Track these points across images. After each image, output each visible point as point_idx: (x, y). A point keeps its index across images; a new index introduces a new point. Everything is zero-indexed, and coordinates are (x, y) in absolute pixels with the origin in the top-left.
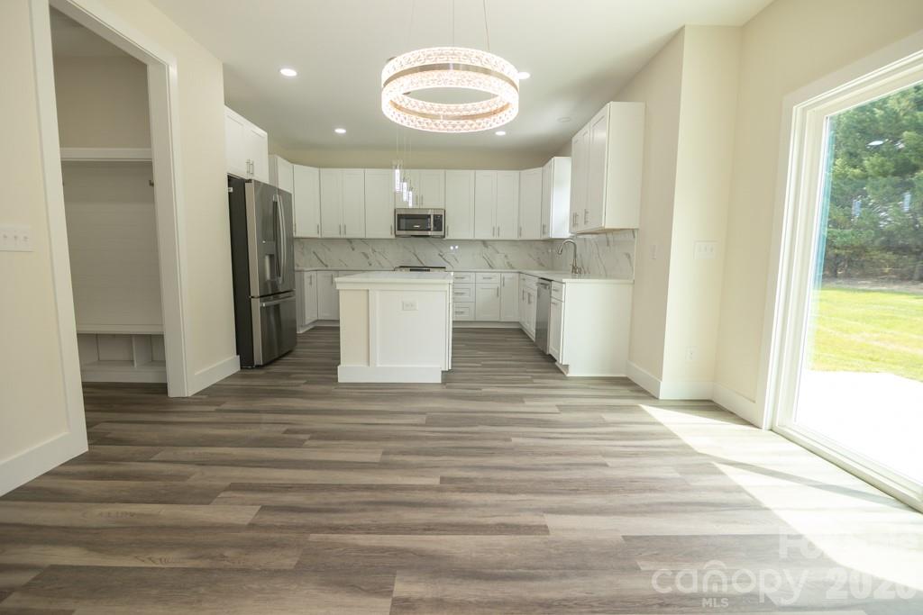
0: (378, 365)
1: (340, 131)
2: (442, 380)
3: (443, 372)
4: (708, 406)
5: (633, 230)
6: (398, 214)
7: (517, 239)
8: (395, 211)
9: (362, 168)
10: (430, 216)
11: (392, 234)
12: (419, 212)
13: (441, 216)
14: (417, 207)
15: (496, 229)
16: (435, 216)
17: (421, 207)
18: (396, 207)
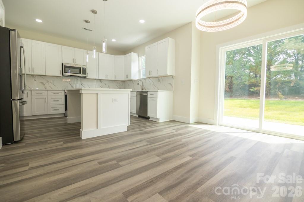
0: (102, 128)
1: (39, 21)
2: (128, 129)
3: (127, 126)
4: (198, 123)
5: (172, 76)
6: (64, 66)
7: (114, 80)
8: (62, 64)
9: (44, 42)
10: (81, 68)
11: (61, 74)
12: (75, 66)
13: (85, 68)
14: (74, 63)
15: (107, 76)
16: (83, 68)
17: (75, 64)
18: (63, 62)
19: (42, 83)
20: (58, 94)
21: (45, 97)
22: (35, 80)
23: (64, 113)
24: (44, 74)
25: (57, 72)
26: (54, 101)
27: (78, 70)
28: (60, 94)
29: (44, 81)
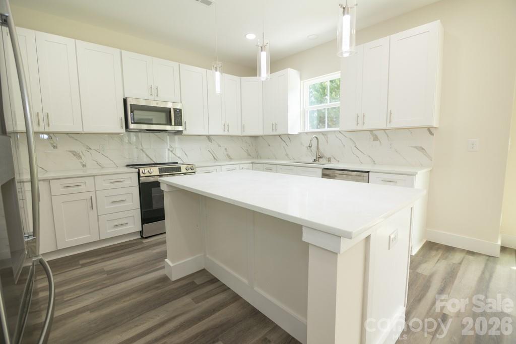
5: (429, 129)
6: (131, 105)
7: (240, 134)
8: (125, 101)
9: (74, 40)
10: (170, 109)
11: (122, 127)
12: (157, 104)
13: (180, 110)
14: (152, 98)
15: (226, 125)
16: (175, 110)
17: (157, 98)
18: (126, 96)
19: (75, 154)
20: (121, 183)
21: (88, 196)
22: (55, 147)
23: (141, 230)
24: (79, 130)
25: (113, 122)
26: (114, 202)
27: (163, 115)
28: (127, 183)
29: (78, 148)
